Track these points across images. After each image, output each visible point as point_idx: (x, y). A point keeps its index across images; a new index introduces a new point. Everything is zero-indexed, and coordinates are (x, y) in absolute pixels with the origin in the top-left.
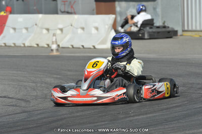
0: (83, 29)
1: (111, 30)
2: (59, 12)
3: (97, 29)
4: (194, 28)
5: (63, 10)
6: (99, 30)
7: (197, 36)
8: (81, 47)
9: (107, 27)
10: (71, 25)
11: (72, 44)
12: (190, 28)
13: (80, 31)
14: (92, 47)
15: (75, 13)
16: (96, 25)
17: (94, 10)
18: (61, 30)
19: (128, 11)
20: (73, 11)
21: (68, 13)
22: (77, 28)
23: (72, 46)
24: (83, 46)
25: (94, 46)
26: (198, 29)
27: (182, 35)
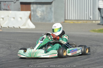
0: (14, 18)
1: (28, 19)
2: (2, 9)
3: (21, 18)
4: (70, 19)
5: (4, 8)
7: (72, 23)
8: (13, 27)
9: (26, 17)
10: (8, 16)
11: (8, 26)
12: (69, 19)
13: (12, 19)
14: (18, 28)
15: (10, 10)
16: (21, 16)
17: (19, 9)
18: (3, 18)
19: (37, 10)
20: (9, 9)
21: (7, 10)
22: (11, 18)
23: (8, 27)
24: (14, 27)
25: (19, 27)
26: (73, 19)
27: (64, 22)
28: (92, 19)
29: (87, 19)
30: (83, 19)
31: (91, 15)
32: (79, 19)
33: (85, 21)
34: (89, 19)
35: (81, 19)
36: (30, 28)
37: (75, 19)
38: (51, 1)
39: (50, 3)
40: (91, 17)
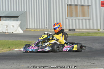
0: (7, 26)
1: (18, 27)
3: (13, 26)
4: (30, 28)
6: (14, 26)
7: (33, 30)
9: (17, 25)
10: (2, 25)
11: (3, 31)
12: (29, 28)
16: (13, 25)
25: (12, 32)
26: (32, 28)
27: (26, 30)
28: (47, 28)
29: (44, 28)
30: (40, 28)
31: (46, 25)
32: (37, 28)
33: (42, 30)
34: (45, 28)
35: (39, 28)
36: (20, 33)
37: (34, 28)
38: (18, 16)
39: (17, 17)
40: (47, 27)
